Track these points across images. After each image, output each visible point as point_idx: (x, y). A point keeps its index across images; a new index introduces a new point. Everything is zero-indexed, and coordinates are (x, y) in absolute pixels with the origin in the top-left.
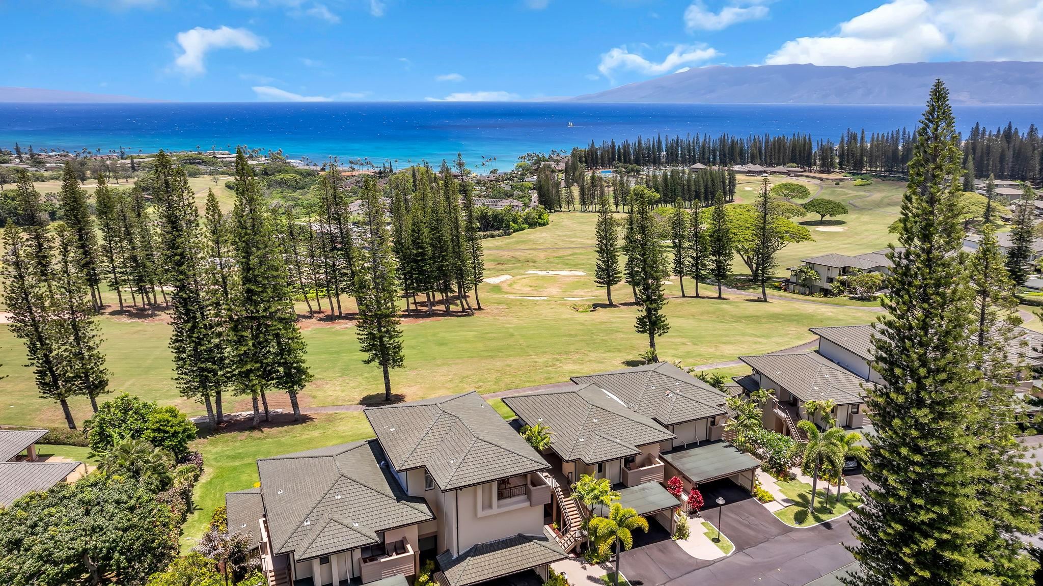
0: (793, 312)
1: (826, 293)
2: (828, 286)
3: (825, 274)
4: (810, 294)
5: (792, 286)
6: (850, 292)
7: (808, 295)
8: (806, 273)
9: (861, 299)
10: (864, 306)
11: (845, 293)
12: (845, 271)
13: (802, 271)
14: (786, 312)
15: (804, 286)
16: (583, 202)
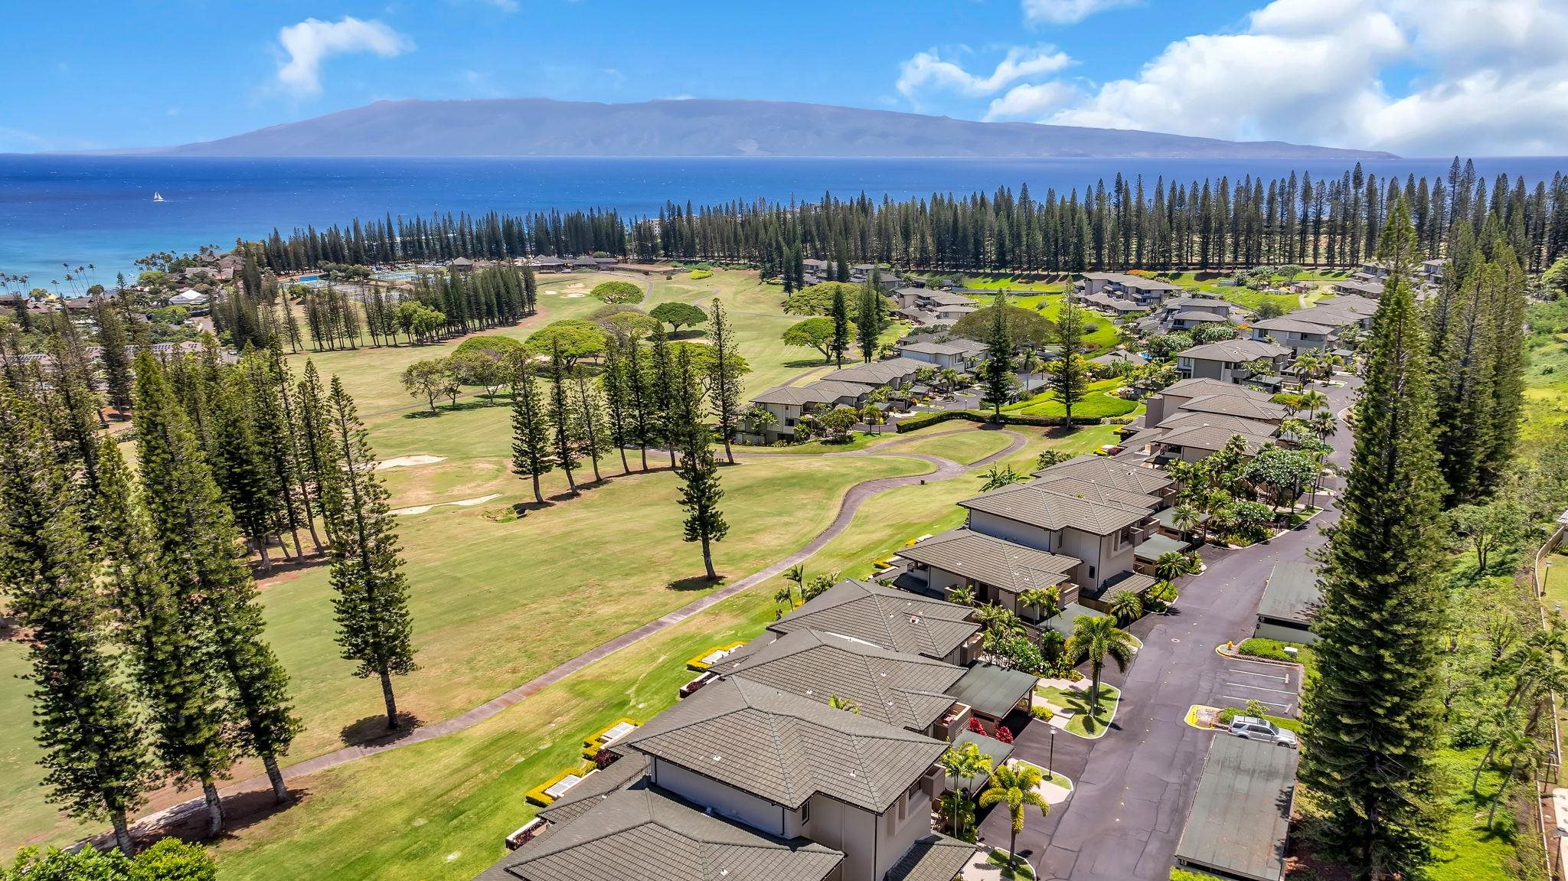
0: (788, 473)
1: (789, 439)
2: (790, 430)
3: (782, 415)
4: (768, 443)
5: (739, 437)
6: (819, 435)
7: (765, 445)
8: (760, 417)
9: (834, 442)
10: (844, 450)
11: (813, 437)
12: (806, 408)
13: (753, 415)
14: (780, 475)
15: (757, 433)
16: (317, 335)
